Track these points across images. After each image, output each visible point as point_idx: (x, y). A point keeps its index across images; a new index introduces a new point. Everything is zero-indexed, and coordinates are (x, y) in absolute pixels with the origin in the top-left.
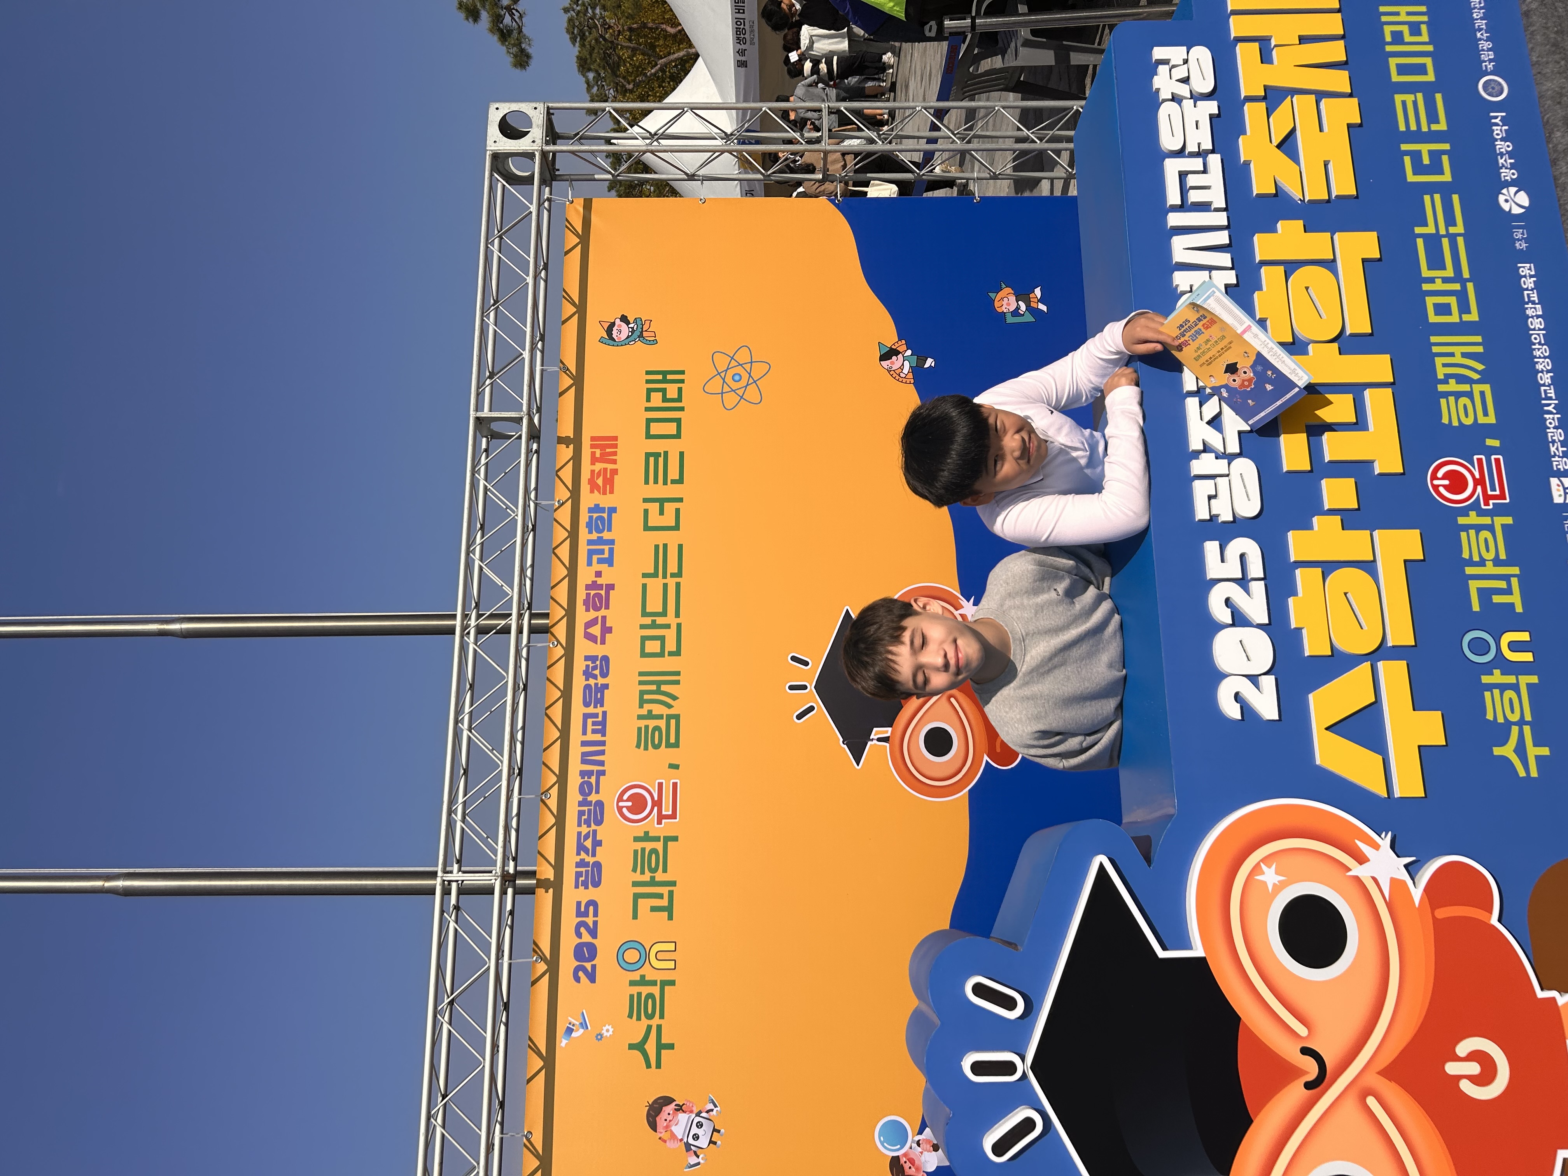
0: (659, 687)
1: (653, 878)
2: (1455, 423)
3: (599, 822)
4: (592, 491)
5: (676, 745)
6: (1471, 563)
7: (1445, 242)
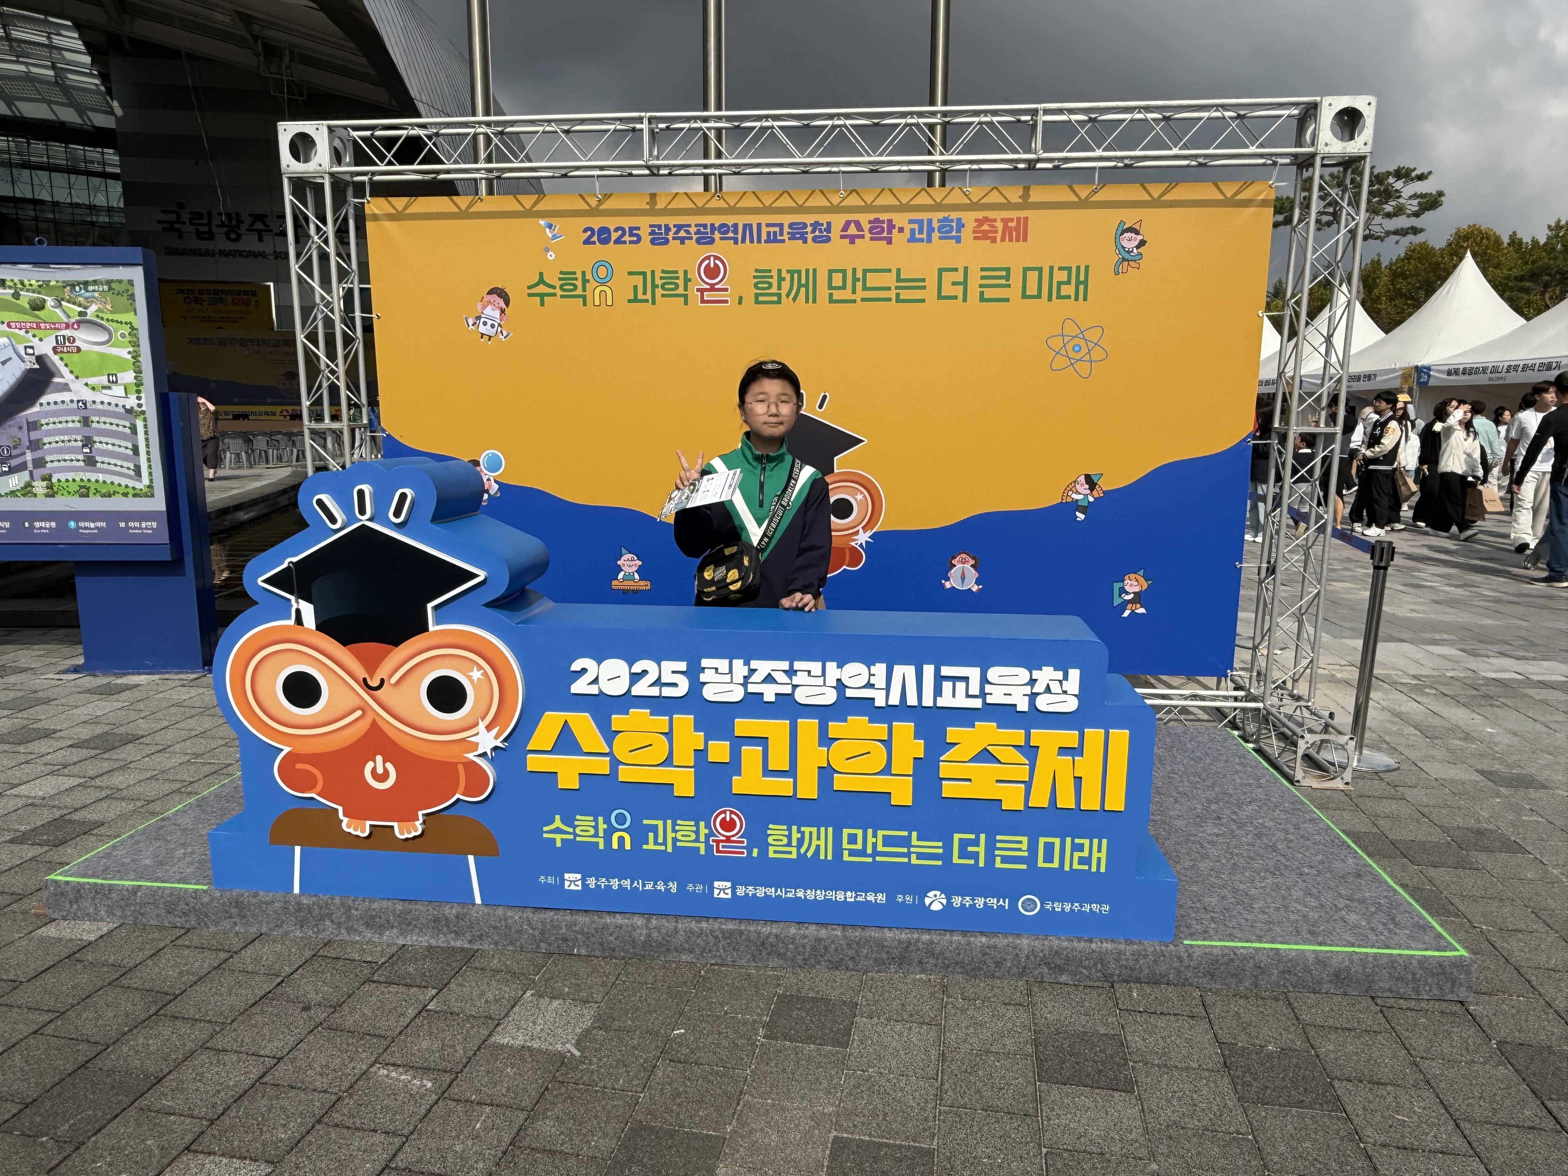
0: (803, 286)
1: (657, 286)
2: (769, 832)
3: (698, 241)
4: (976, 220)
5: (757, 302)
6: (674, 824)
7: (905, 850)
